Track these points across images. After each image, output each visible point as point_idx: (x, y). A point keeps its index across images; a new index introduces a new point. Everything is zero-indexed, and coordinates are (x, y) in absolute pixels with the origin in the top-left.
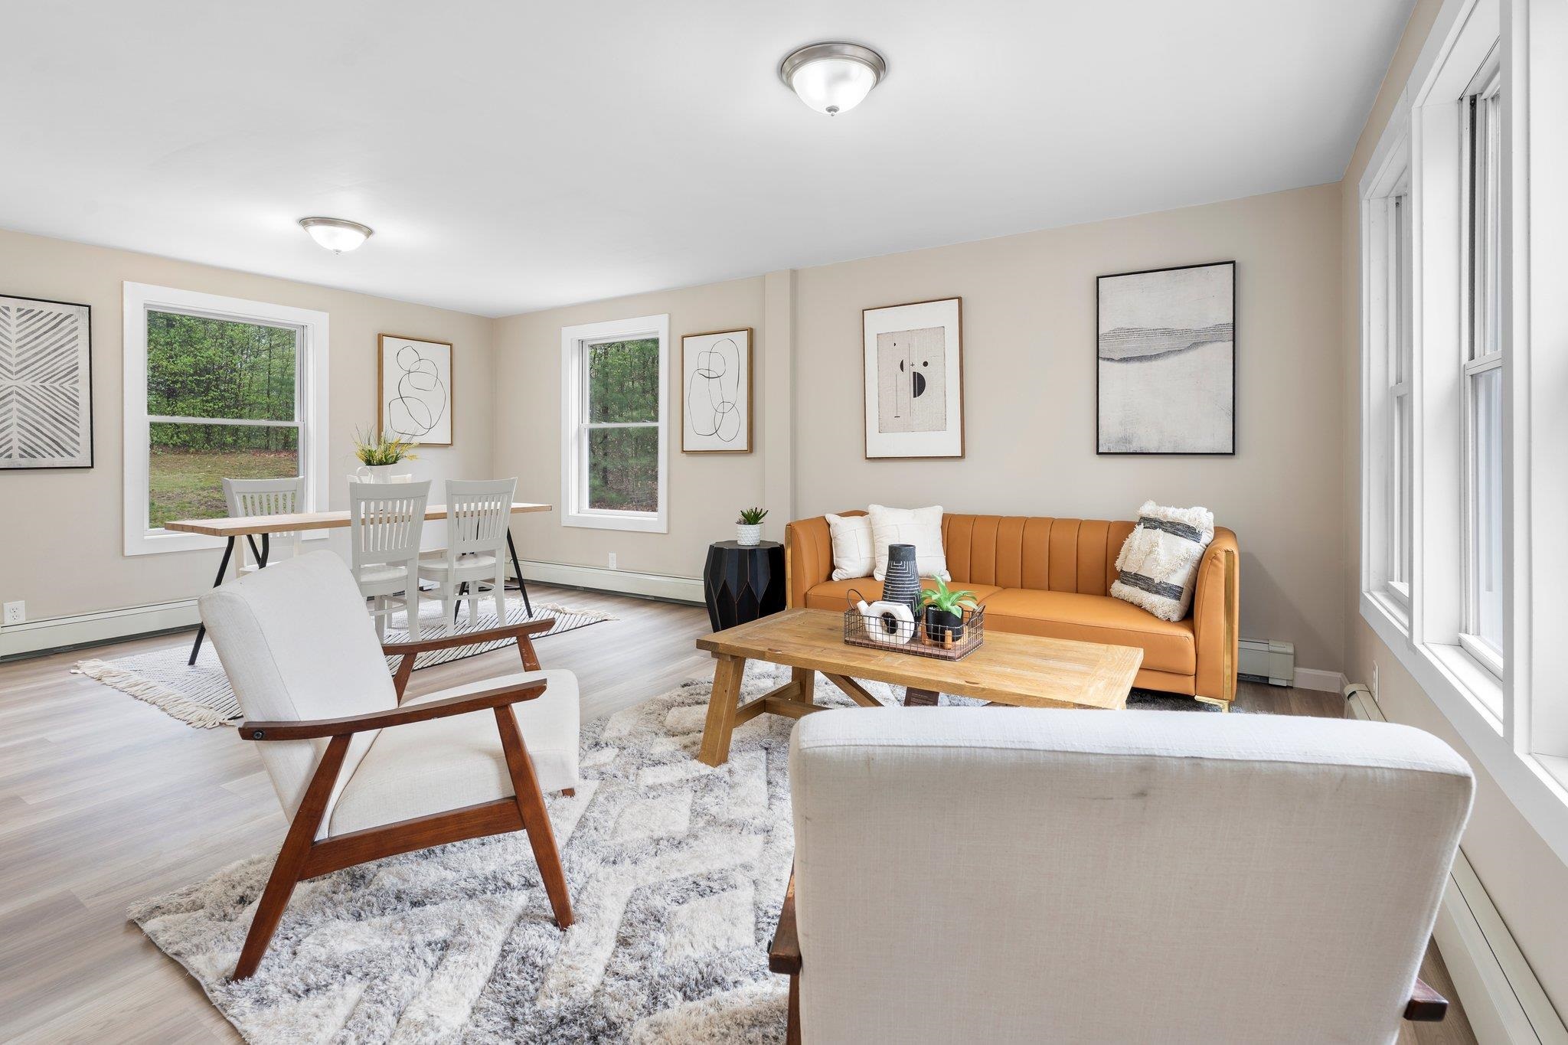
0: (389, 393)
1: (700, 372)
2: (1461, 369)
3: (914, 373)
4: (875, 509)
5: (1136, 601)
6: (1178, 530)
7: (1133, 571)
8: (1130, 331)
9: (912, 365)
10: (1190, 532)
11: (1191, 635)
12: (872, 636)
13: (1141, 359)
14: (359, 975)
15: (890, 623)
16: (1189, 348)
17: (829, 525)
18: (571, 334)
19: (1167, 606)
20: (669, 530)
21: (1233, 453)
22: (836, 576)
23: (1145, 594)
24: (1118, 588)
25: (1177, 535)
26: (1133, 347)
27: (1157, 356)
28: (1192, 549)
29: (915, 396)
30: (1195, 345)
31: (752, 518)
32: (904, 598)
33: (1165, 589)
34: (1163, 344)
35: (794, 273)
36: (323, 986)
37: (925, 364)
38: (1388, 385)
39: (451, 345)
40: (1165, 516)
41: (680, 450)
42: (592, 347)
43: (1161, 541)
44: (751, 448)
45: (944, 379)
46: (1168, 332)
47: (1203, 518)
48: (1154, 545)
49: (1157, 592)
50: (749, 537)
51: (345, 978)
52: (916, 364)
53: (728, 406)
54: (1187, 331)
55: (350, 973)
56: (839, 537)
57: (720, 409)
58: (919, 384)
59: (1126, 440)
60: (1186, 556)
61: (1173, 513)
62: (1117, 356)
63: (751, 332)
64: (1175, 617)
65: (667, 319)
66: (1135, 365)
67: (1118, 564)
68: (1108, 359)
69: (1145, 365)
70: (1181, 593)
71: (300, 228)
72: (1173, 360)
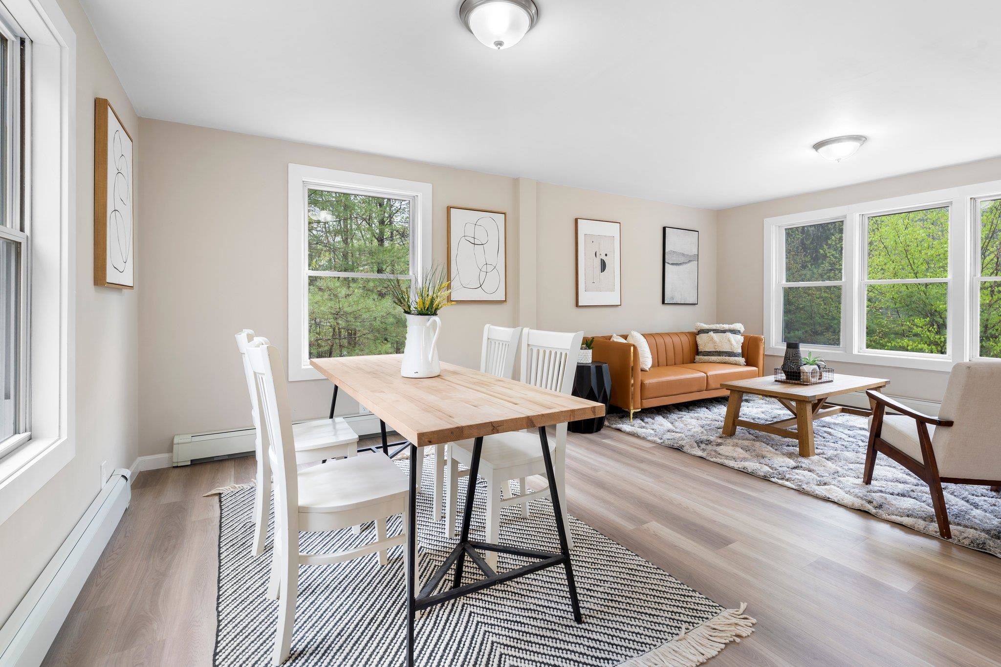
1: (466, 238)
3: (601, 259)
8: (674, 252)
9: (601, 255)
10: (739, 332)
11: (758, 369)
13: (676, 264)
19: (743, 360)
21: (697, 304)
26: (675, 259)
27: (680, 264)
29: (601, 272)
30: (690, 261)
33: (738, 354)
34: (682, 259)
35: (537, 183)
37: (606, 255)
39: (132, 142)
40: (723, 328)
44: (506, 300)
45: (614, 264)
46: (683, 255)
47: (741, 327)
53: (490, 268)
54: (688, 255)
57: (484, 269)
58: (603, 266)
59: (673, 298)
61: (727, 327)
63: (506, 215)
66: (675, 267)
68: (668, 263)
70: (742, 355)
72: (685, 266)
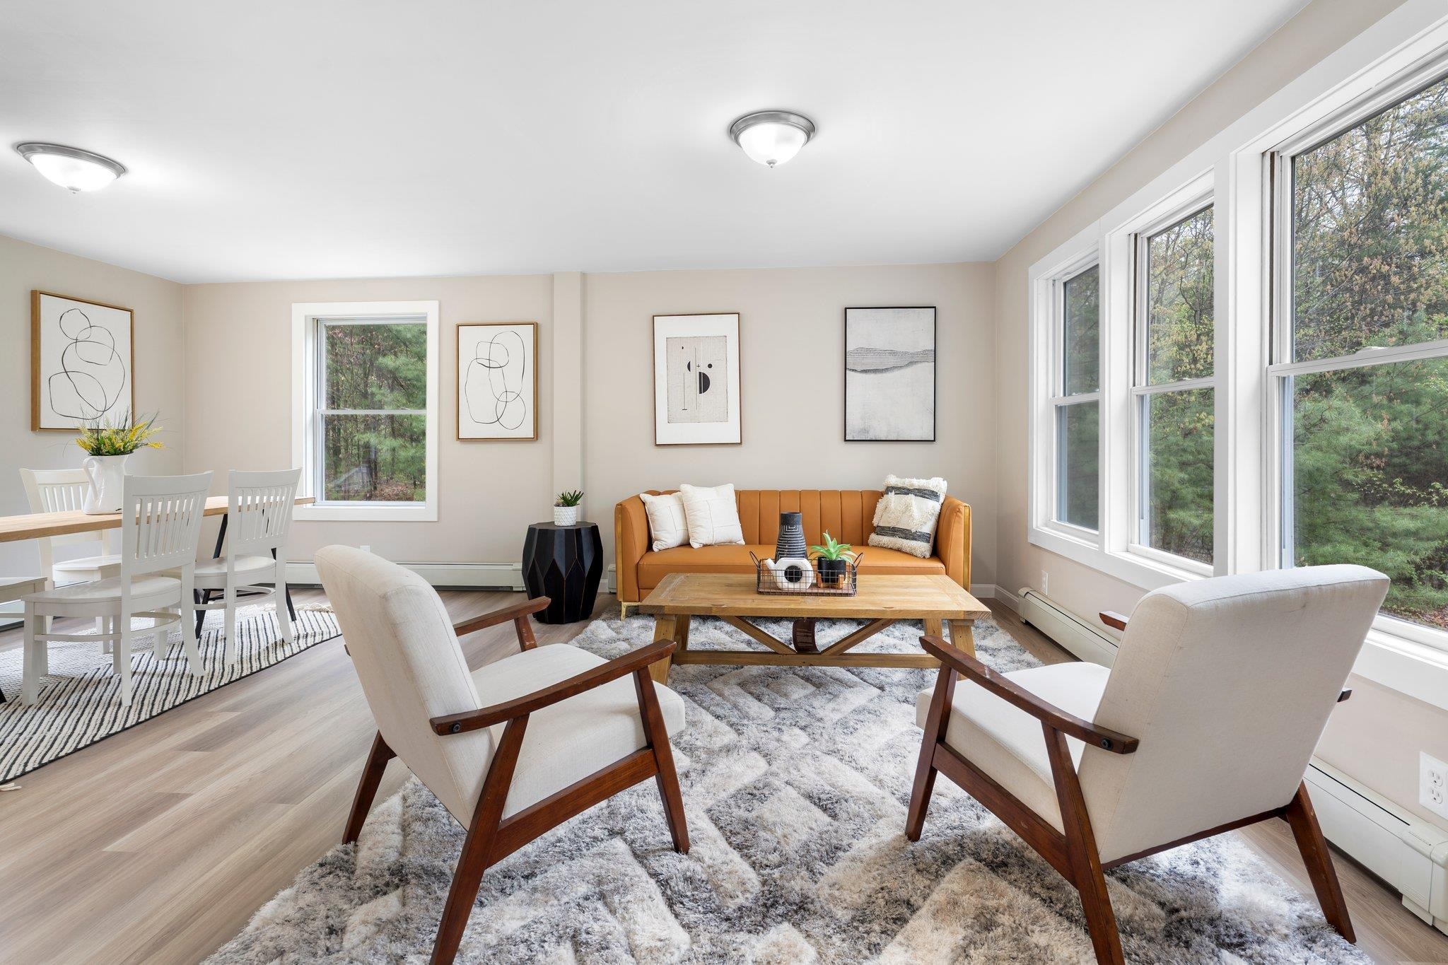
0: (49, 364)
1: (479, 361)
2: (1129, 392)
3: (700, 373)
4: (686, 488)
5: (896, 547)
6: (925, 494)
7: (891, 525)
8: (869, 350)
9: (698, 366)
10: (933, 495)
11: (943, 566)
12: (780, 585)
13: (876, 371)
14: (554, 939)
15: (794, 574)
16: (907, 365)
17: (644, 504)
18: (301, 312)
19: (924, 547)
20: (439, 518)
21: (934, 441)
22: (656, 547)
23: (905, 541)
24: (874, 538)
25: (924, 497)
26: (871, 362)
27: (887, 370)
28: (934, 506)
29: (700, 393)
30: (911, 363)
31: (569, 501)
32: (799, 554)
33: (920, 536)
34: (891, 361)
35: (584, 276)
36: (528, 960)
37: (710, 366)
38: (1048, 398)
39: (131, 311)
40: (912, 485)
41: (455, 437)
42: (328, 328)
43: (914, 503)
44: (536, 437)
45: (726, 379)
46: (893, 353)
47: (939, 484)
48: (908, 507)
49: (914, 539)
50: (567, 518)
51: (543, 947)
52: (701, 365)
53: (511, 396)
54: (906, 353)
55: (545, 941)
56: (656, 513)
57: (503, 398)
58: (704, 383)
59: (865, 431)
60: (933, 511)
61: (917, 483)
62: (859, 368)
63: (536, 326)
64: (928, 555)
65: (437, 306)
66: (872, 376)
67: (875, 522)
68: (853, 370)
69: (879, 376)
70: (930, 538)
71: (17, 158)
72: (896, 373)
